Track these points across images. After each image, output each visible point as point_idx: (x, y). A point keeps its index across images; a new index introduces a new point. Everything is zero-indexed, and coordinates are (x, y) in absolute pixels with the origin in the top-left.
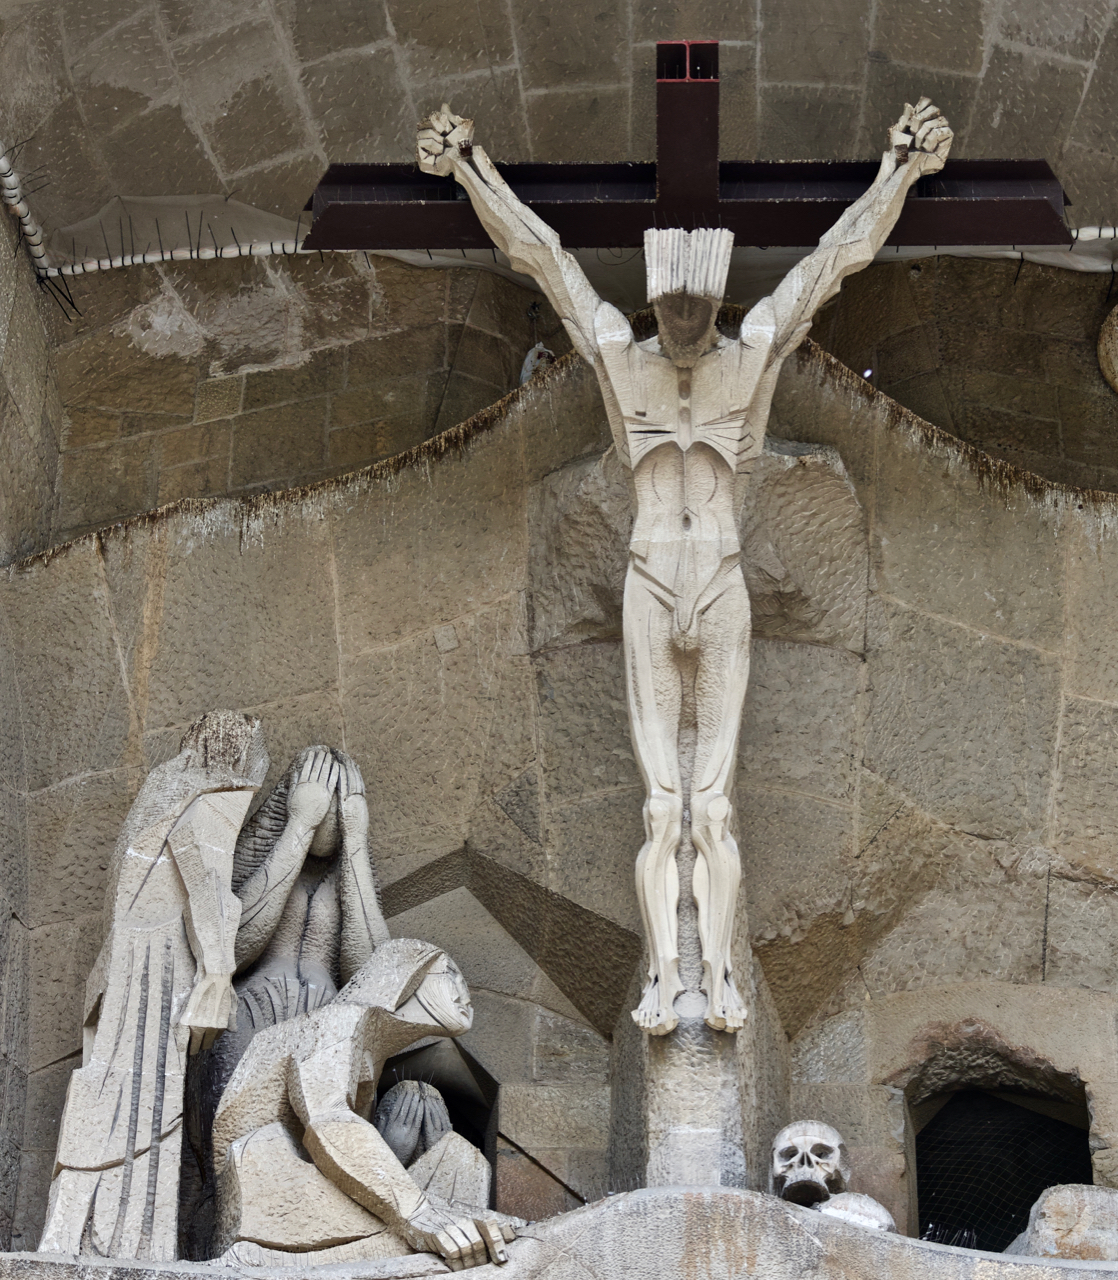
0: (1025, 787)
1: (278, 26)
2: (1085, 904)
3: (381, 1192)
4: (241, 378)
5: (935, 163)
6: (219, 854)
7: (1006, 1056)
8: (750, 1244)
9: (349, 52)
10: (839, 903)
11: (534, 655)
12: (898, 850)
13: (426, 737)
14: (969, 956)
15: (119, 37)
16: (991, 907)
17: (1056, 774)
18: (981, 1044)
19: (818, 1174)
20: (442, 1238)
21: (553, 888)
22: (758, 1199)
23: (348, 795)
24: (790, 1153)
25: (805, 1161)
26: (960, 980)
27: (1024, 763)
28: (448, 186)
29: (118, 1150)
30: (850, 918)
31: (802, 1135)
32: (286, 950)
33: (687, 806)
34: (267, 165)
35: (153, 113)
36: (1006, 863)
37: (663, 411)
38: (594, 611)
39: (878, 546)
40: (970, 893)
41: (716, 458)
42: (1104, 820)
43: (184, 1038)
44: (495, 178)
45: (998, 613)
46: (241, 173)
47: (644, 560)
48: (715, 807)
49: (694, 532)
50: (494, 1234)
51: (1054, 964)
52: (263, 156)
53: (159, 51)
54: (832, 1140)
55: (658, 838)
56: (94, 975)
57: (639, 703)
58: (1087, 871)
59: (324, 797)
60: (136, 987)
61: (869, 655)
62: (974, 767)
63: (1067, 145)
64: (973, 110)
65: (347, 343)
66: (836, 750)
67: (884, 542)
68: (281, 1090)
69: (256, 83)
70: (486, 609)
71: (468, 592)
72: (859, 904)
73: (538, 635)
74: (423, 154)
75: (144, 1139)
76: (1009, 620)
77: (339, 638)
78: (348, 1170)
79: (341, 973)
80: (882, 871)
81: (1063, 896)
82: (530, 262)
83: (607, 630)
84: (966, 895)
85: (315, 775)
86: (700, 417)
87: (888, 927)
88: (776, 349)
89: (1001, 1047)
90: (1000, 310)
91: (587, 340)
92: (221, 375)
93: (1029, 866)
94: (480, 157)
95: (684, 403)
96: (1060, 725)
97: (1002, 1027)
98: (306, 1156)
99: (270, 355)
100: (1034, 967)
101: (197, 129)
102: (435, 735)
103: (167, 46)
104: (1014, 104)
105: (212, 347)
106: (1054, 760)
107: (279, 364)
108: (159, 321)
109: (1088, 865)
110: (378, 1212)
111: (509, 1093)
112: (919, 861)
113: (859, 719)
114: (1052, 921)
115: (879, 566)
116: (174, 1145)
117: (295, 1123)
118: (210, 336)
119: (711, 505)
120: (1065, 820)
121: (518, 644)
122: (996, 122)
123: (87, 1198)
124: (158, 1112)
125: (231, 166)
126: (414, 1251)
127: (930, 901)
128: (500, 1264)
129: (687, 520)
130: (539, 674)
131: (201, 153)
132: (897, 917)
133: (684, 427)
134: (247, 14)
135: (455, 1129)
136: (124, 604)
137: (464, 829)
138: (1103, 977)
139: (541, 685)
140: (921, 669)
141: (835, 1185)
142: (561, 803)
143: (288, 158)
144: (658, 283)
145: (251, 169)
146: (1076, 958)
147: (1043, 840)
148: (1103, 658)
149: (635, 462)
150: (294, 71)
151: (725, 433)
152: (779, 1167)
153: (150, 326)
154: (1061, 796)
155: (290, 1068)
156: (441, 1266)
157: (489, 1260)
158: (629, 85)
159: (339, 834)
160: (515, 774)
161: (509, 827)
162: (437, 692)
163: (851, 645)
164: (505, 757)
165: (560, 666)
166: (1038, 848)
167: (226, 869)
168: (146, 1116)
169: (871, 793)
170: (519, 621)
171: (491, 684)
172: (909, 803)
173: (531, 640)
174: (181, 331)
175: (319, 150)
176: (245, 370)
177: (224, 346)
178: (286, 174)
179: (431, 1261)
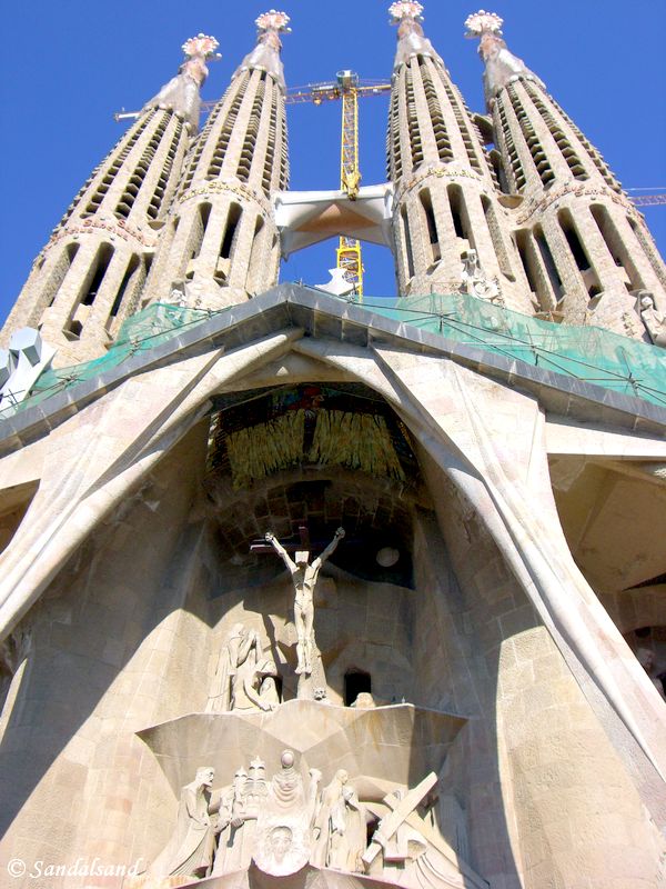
0: (362, 628)
1: (252, 514)
3: (256, 700)
5: (343, 537)
7: (359, 670)
8: (311, 707)
10: (335, 647)
12: (343, 639)
16: (357, 647)
17: (367, 626)
18: (356, 668)
19: (321, 696)
23: (257, 636)
24: (316, 693)
25: (319, 694)
27: (362, 625)
29: (218, 694)
30: (336, 650)
31: (319, 690)
32: (248, 660)
33: (304, 638)
34: (252, 534)
41: (308, 585)
43: (229, 676)
44: (277, 542)
47: (297, 601)
48: (308, 638)
49: (305, 597)
54: (323, 690)
55: (300, 643)
57: (297, 623)
58: (371, 641)
59: (254, 636)
66: (333, 624)
67: (340, 592)
68: (242, 684)
69: (250, 522)
75: (222, 692)
76: (360, 602)
78: (252, 697)
80: (341, 642)
81: (368, 645)
84: (354, 645)
88: (317, 567)
94: (275, 539)
97: (358, 665)
98: (246, 694)
99: (253, 564)
100: (364, 656)
101: (241, 530)
103: (236, 518)
105: (244, 563)
108: (236, 559)
112: (346, 640)
113: (337, 619)
114: (366, 649)
115: (340, 596)
116: (227, 693)
117: (244, 690)
119: (307, 593)
120: (368, 633)
122: (361, 522)
123: (213, 702)
124: (225, 688)
126: (261, 709)
127: (348, 646)
128: (272, 711)
129: (304, 595)
132: (343, 649)
134: (248, 512)
141: (323, 697)
143: (255, 533)
144: (297, 561)
147: (365, 636)
150: (256, 520)
151: (309, 581)
154: (367, 629)
155: (244, 681)
167: (235, 651)
168: (222, 688)
169: (339, 630)
175: (259, 532)
176: (249, 566)
177: (246, 563)
178: (255, 536)
179: (263, 711)
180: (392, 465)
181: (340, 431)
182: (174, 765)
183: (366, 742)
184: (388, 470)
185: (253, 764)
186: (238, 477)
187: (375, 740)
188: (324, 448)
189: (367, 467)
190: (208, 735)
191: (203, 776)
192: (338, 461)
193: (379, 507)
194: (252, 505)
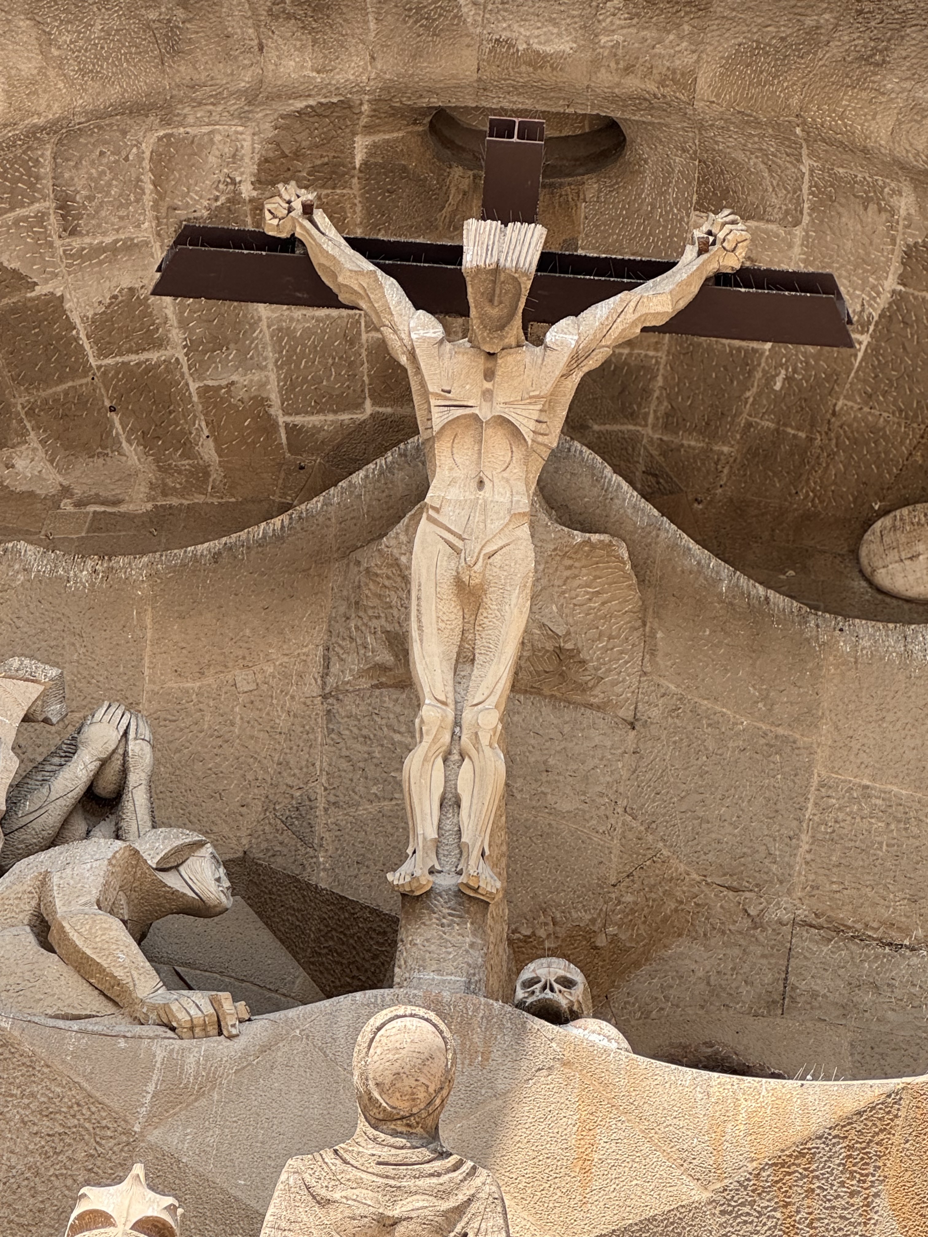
0: (776, 848)
1: (156, 246)
2: (827, 948)
3: (119, 973)
4: (88, 513)
5: (733, 261)
6: (4, 723)
8: (486, 1041)
10: (593, 921)
11: (325, 697)
12: (652, 888)
13: (218, 760)
14: (712, 992)
15: (16, 223)
16: (737, 951)
17: (805, 838)
18: (719, 1062)
19: (561, 999)
20: (175, 1007)
21: (322, 885)
22: (496, 1008)
23: (136, 739)
24: (533, 982)
25: (549, 988)
26: (701, 1012)
27: (776, 827)
30: (602, 941)
31: (547, 969)
33: (457, 723)
34: (133, 359)
35: (38, 298)
36: (753, 912)
37: (468, 389)
38: (385, 657)
39: (653, 635)
40: (716, 940)
41: (515, 433)
42: (848, 877)
45: (760, 705)
46: (110, 361)
47: (437, 510)
48: (485, 719)
49: (487, 493)
50: (228, 1012)
51: (793, 1000)
52: (130, 351)
53: (51, 245)
54: (576, 975)
55: (427, 739)
57: (420, 628)
58: (830, 920)
59: (115, 736)
61: (638, 725)
62: (729, 829)
63: (840, 404)
64: (758, 375)
65: (186, 502)
66: (601, 795)
67: (659, 635)
68: (34, 903)
69: (131, 290)
70: (286, 659)
71: (270, 645)
72: (611, 930)
73: (331, 680)
74: (268, 216)
76: (770, 710)
77: (147, 672)
78: (89, 952)
80: (636, 903)
81: (805, 941)
82: (356, 288)
83: (396, 675)
84: (713, 942)
85: (107, 717)
86: (500, 397)
87: (637, 965)
88: (577, 359)
89: (738, 1064)
90: (773, 530)
91: (401, 340)
92: (70, 509)
93: (774, 914)
95: (488, 385)
96: (811, 796)
97: (740, 1048)
98: (49, 947)
99: (116, 503)
100: (774, 1002)
101: (76, 319)
102: (225, 759)
103: (58, 243)
104: (795, 371)
105: (66, 491)
106: (805, 825)
107: (123, 508)
108: (20, 464)
109: (831, 914)
110: (114, 995)
112: (671, 905)
113: (625, 774)
114: (793, 962)
115: (653, 652)
117: (43, 927)
118: (66, 483)
119: (505, 474)
120: (811, 877)
121: (312, 688)
122: (778, 386)
125: (101, 354)
126: (144, 1023)
127: (677, 945)
128: (230, 1037)
129: (481, 483)
130: (329, 711)
131: (77, 339)
132: (646, 956)
133: (486, 406)
134: (130, 232)
137: (244, 841)
138: (841, 1011)
139: (329, 721)
140: (685, 743)
141: (576, 1015)
142: (338, 815)
143: (153, 356)
144: (473, 258)
145: (119, 359)
146: (815, 995)
147: (789, 892)
148: (854, 744)
151: (525, 413)
152: (521, 991)
153: (13, 466)
154: (809, 857)
155: (44, 881)
156: (170, 1034)
157: (220, 1033)
159: (124, 771)
160: (298, 794)
161: (287, 837)
162: (233, 724)
163: (621, 713)
164: (289, 780)
165: (349, 706)
166: (784, 900)
167: (9, 735)
169: (630, 835)
170: (315, 670)
171: (283, 721)
172: (665, 852)
173: (324, 683)
174: (40, 476)
175: (180, 354)
176: (92, 508)
177: (78, 491)
178: (150, 368)
179: (160, 1030)
193: (898, 299)
194: (162, 196)
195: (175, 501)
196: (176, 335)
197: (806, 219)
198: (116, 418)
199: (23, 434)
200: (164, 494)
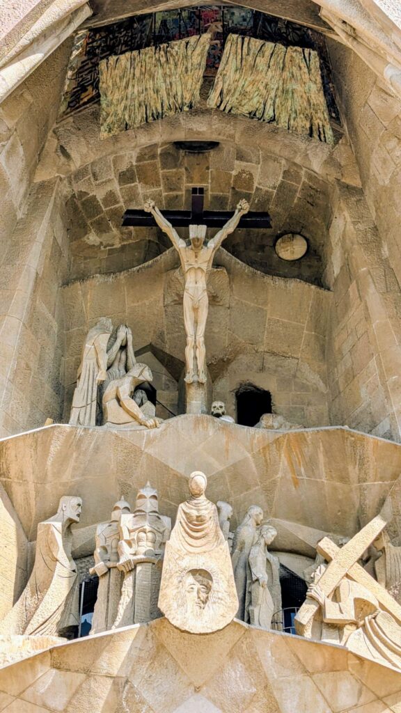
0: (260, 334)
1: (115, 179)
2: (271, 358)
3: (136, 413)
4: (107, 250)
5: (246, 212)
6: (104, 346)
7: (255, 387)
8: (207, 425)
9: (129, 185)
10: (223, 357)
11: (164, 307)
12: (235, 346)
13: (143, 322)
14: (248, 367)
15: (84, 181)
16: (253, 358)
17: (266, 332)
18: (250, 385)
19: (220, 411)
20: (147, 423)
21: (168, 352)
22: (208, 416)
23: (129, 334)
24: (215, 407)
25: (218, 409)
26: (246, 372)
27: (260, 330)
28: (150, 214)
29: (84, 404)
30: (225, 359)
31: (217, 404)
32: (116, 364)
33: (195, 339)
34: (113, 207)
35: (90, 197)
36: (256, 349)
37: (192, 261)
38: (176, 298)
39: (232, 287)
41: (202, 270)
42: (275, 341)
43: (97, 382)
44: (160, 213)
45: (255, 300)
46: (107, 209)
47: (188, 290)
48: (201, 339)
49: (198, 285)
50: (157, 422)
51: (265, 369)
52: (112, 205)
54: (223, 405)
55: (190, 345)
56: (79, 369)
57: (186, 318)
58: (272, 351)
59: (124, 334)
60: (88, 372)
61: (230, 308)
62: (250, 330)
63: (270, 208)
64: (252, 199)
65: (128, 243)
66: (223, 326)
67: (234, 286)
68: (116, 393)
69: (111, 191)
70: (155, 297)
71: (152, 294)
72: (227, 357)
73: (166, 303)
74: (145, 208)
75: (89, 402)
76: (257, 302)
77: (126, 302)
78: (129, 409)
79: (127, 370)
80: (232, 350)
81: (267, 356)
83: (179, 302)
84: (248, 355)
85: (122, 330)
86: (199, 262)
87: (233, 361)
88: (214, 249)
89: (254, 385)
91: (177, 246)
92: (103, 249)
93: (260, 350)
94: (156, 208)
95: (196, 259)
96: (267, 322)
97: (254, 381)
98: (120, 406)
99: (113, 245)
100: (261, 370)
101: (99, 200)
102: (145, 322)
103: (93, 183)
104: (260, 198)
105: (101, 243)
106: (266, 329)
107: (114, 247)
108: (91, 238)
110: (135, 417)
111: (158, 392)
112: (239, 348)
113: (228, 320)
114: (265, 361)
115: (232, 291)
116: (95, 403)
117: (118, 400)
118: (101, 241)
119: (201, 279)
120: (268, 341)
121: (161, 304)
122: (256, 201)
123: (78, 413)
124: (92, 396)
125: (105, 207)
126: (141, 425)
127: (240, 356)
128: (158, 428)
129: (196, 283)
130: (166, 310)
131: (100, 205)
132: (234, 359)
133: (196, 264)
134: (109, 177)
135: (149, 400)
136: (84, 295)
137: (150, 340)
138: (274, 372)
139: (166, 313)
140: (240, 311)
141: (223, 413)
142: (169, 336)
143: (117, 206)
144: (192, 235)
146: (269, 368)
147: (263, 345)
148: (275, 310)
149: (186, 270)
150: (118, 189)
151: (204, 265)
152: (212, 410)
153: (89, 239)
154: (267, 336)
155: (118, 388)
157: (156, 427)
158: (184, 193)
159: (127, 341)
160: (161, 330)
161: (159, 340)
162: (145, 313)
163: (227, 306)
164: (158, 327)
165: (170, 309)
166: (262, 347)
167: (105, 349)
168: (89, 397)
169: (230, 335)
170: (162, 299)
171: (156, 312)
172: (237, 337)
173: (164, 304)
174: (95, 240)
175: (123, 204)
176: (108, 248)
177: (104, 243)
178: (116, 209)
179: (145, 427)
180: (316, 122)
181: (254, 66)
182: (26, 493)
183: (279, 475)
184: (311, 128)
185: (142, 492)
186: (109, 120)
187: (293, 471)
188: (229, 91)
189: (283, 123)
190: (75, 455)
191: (69, 507)
192: (245, 109)
193: (282, 182)
194: (115, 168)
195: (125, 243)
196: (122, 200)
197: (261, 163)
198: (110, 222)
199: (90, 230)
200: (123, 241)
